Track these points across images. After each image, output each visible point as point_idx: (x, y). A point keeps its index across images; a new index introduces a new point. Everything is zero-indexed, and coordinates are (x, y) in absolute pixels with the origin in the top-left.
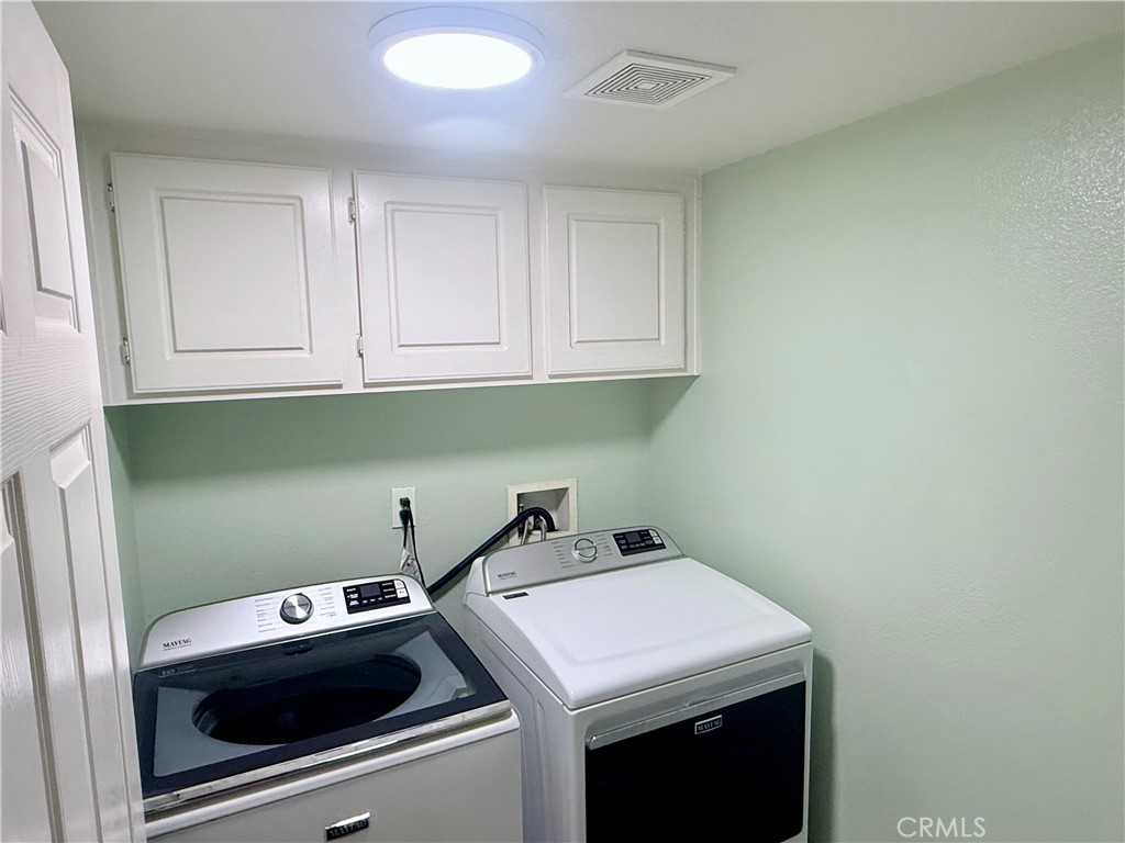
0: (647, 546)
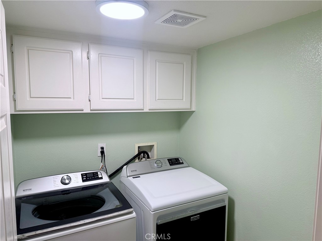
0: (178, 163)
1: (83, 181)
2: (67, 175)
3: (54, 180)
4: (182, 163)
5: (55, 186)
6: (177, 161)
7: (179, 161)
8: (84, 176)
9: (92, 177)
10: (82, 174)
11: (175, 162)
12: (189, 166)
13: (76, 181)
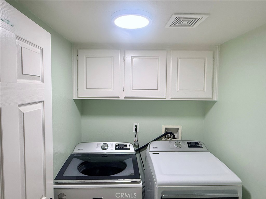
0: (197, 147)
1: (116, 149)
2: (106, 143)
3: (97, 145)
4: (202, 147)
5: (97, 150)
6: (196, 145)
7: (199, 145)
8: (117, 145)
9: (122, 147)
10: (116, 144)
11: (194, 145)
12: (208, 151)
13: (111, 149)
